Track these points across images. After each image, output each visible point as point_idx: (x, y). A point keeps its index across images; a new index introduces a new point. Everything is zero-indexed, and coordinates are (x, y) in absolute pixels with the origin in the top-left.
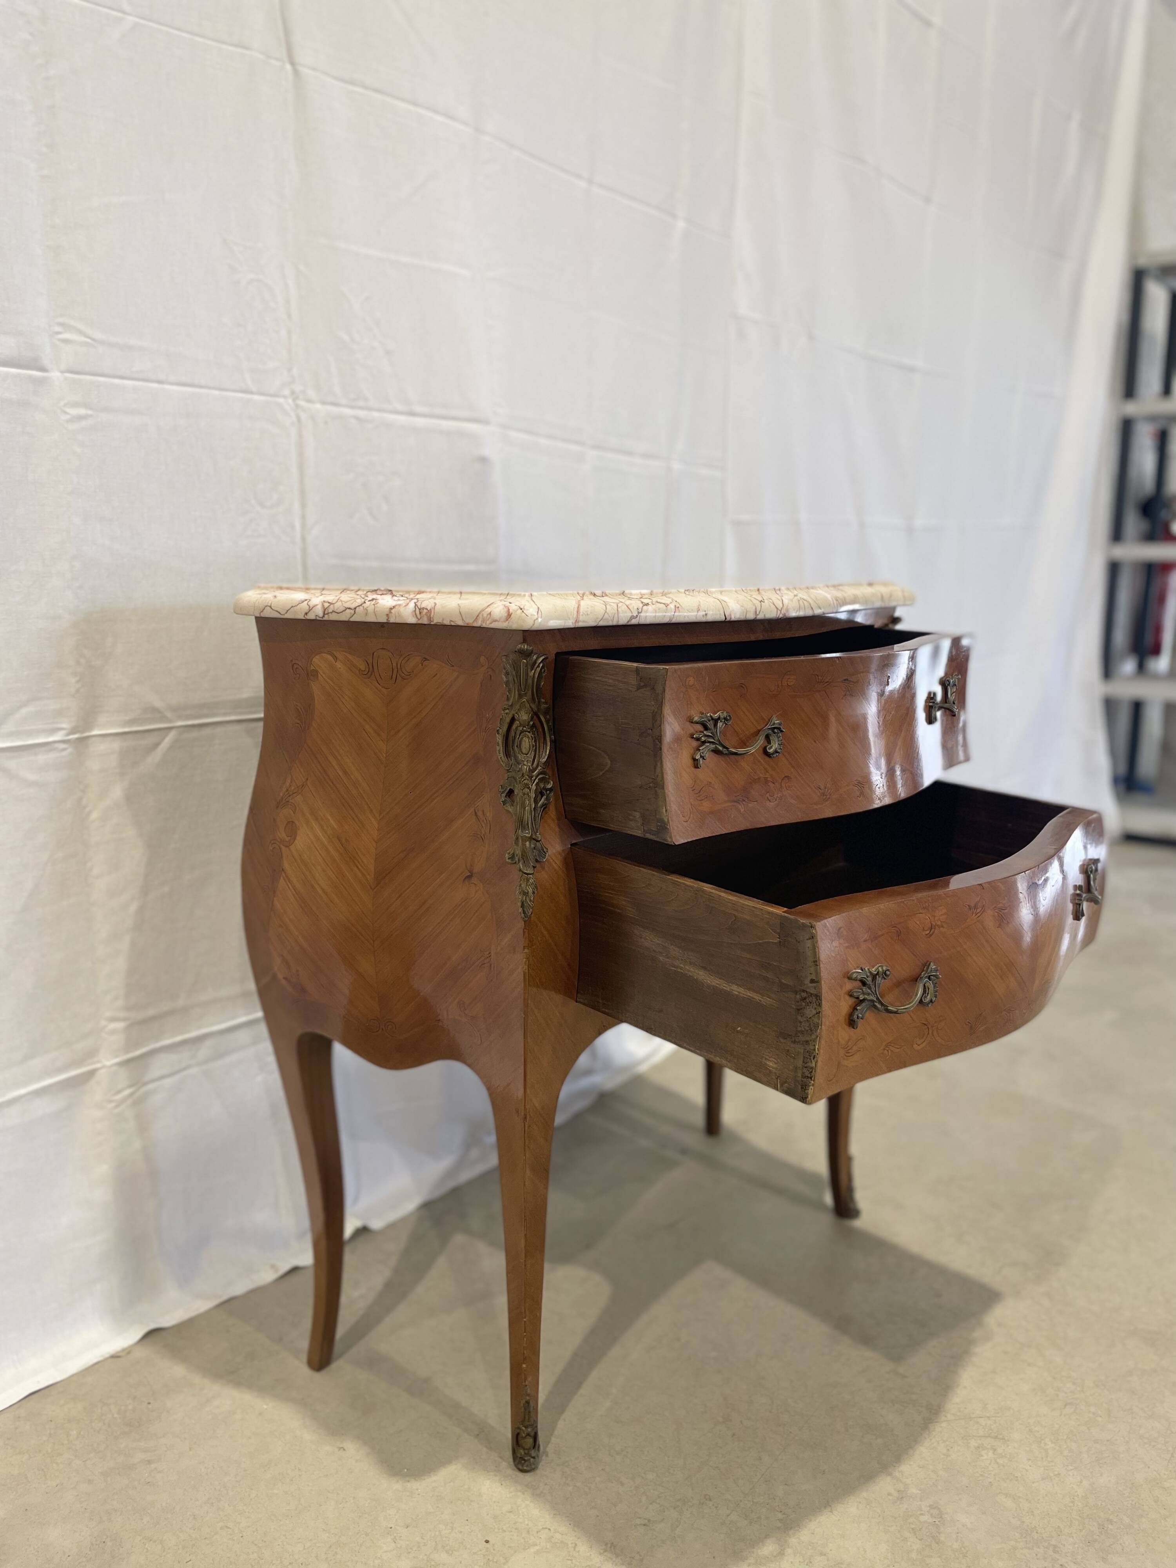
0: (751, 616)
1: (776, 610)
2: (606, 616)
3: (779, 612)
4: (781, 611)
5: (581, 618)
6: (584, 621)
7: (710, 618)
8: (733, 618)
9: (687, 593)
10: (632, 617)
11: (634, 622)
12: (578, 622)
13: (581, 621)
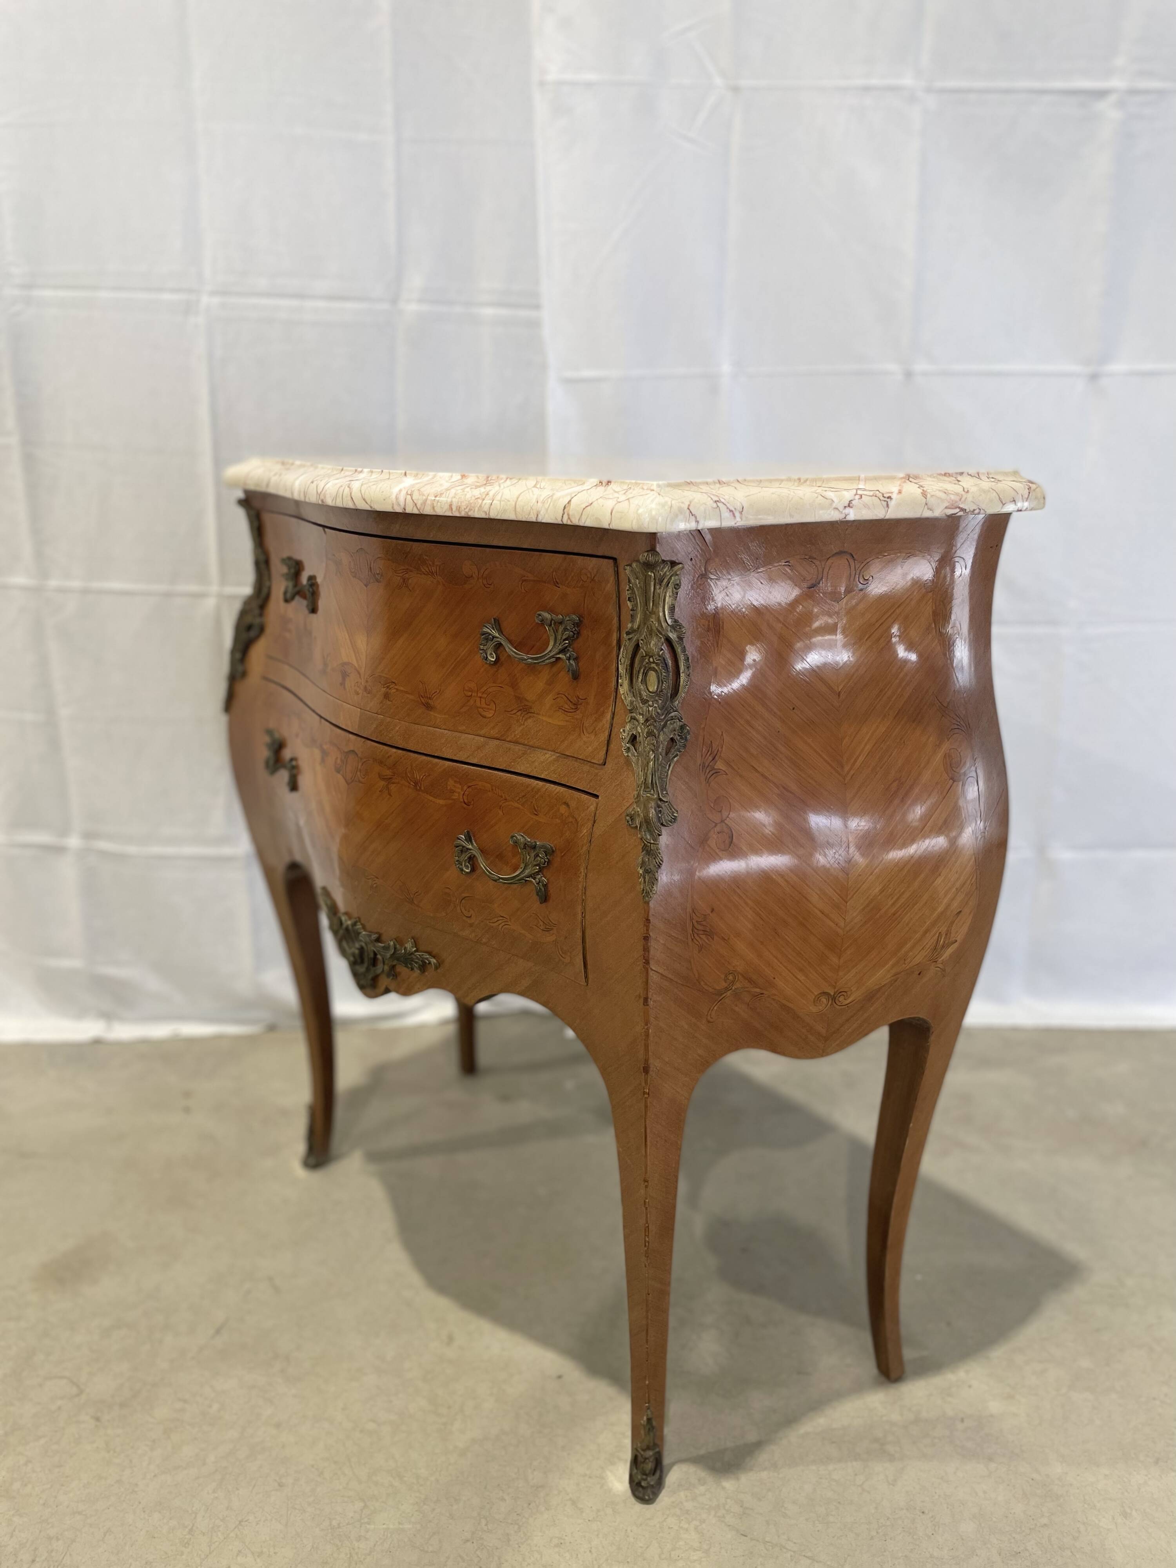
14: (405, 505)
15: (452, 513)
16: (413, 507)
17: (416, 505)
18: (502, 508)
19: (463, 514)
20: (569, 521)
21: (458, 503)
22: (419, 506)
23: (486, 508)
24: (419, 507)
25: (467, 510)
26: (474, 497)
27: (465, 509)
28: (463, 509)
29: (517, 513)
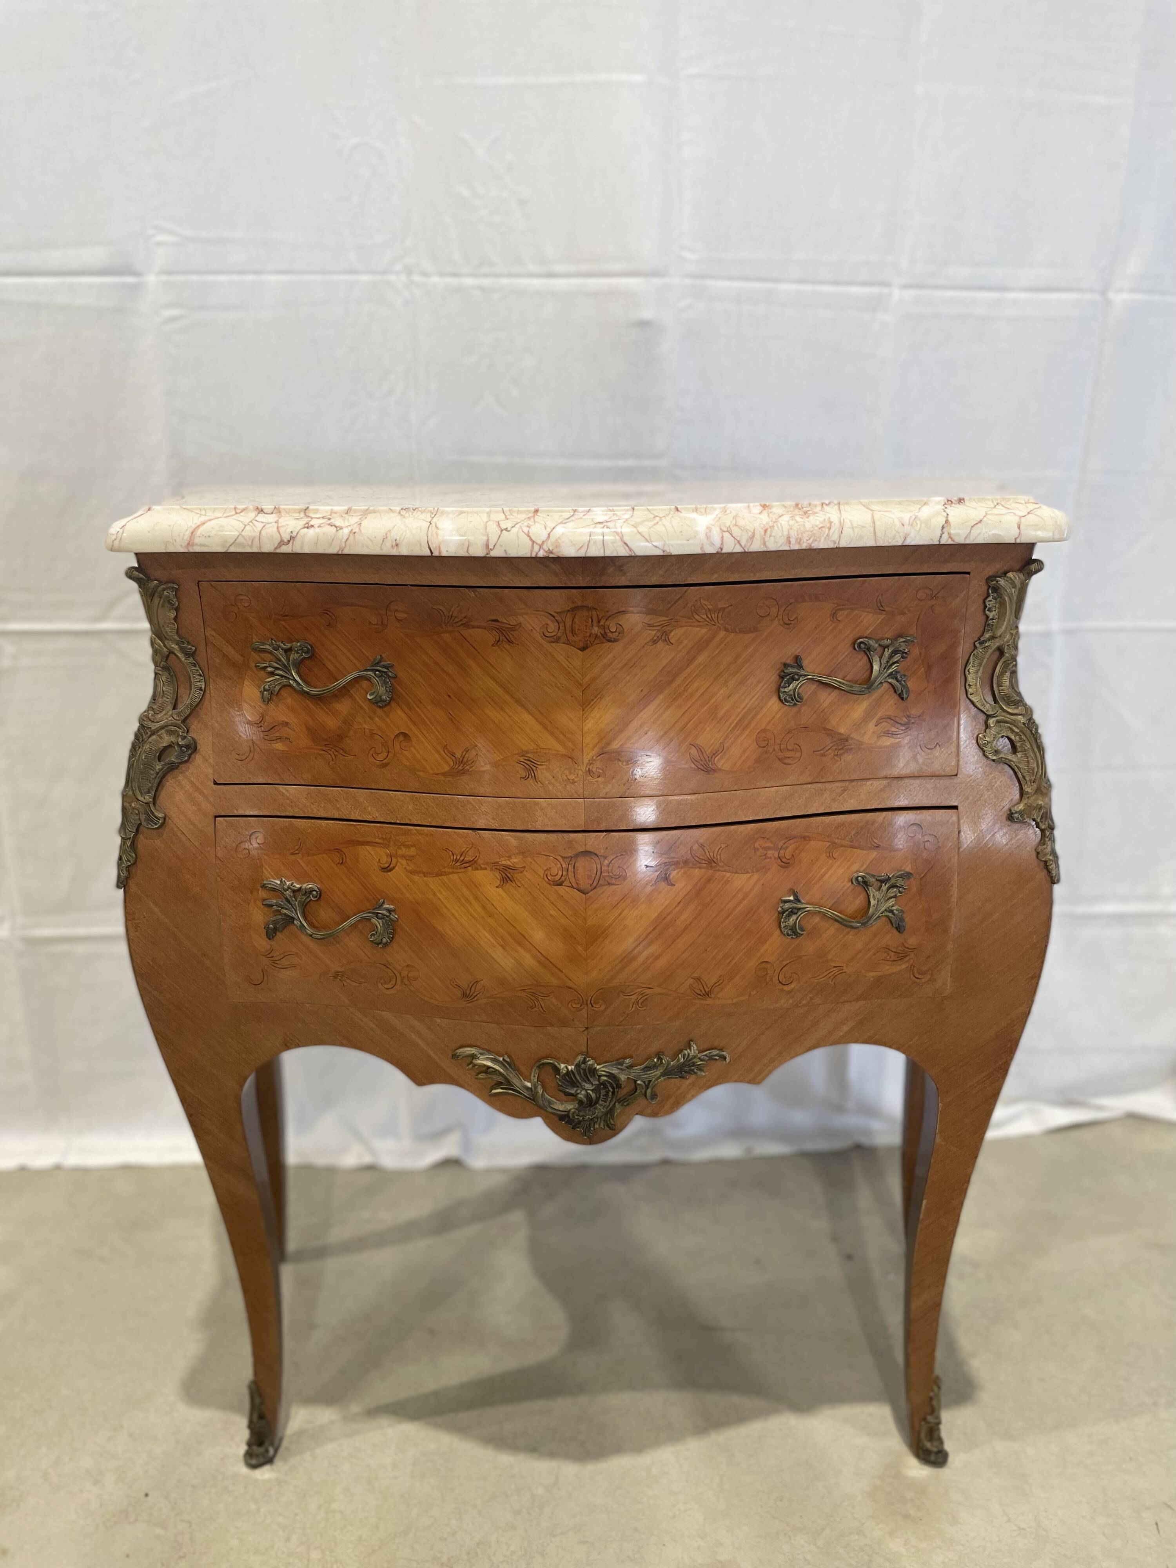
0: (478, 551)
1: (530, 543)
2: (240, 540)
3: (536, 548)
4: (541, 546)
5: (197, 540)
6: (202, 545)
7: (404, 551)
8: (444, 554)
9: (403, 513)
10: (282, 543)
11: (285, 549)
12: (193, 545)
13: (197, 544)
14: (722, 544)
15: (790, 546)
16: (735, 545)
17: (739, 542)
18: (856, 534)
19: (804, 546)
20: (950, 540)
21: (798, 535)
22: (743, 543)
23: (835, 537)
24: (743, 545)
25: (810, 542)
26: (817, 526)
27: (807, 540)
28: (805, 541)
29: (877, 538)
